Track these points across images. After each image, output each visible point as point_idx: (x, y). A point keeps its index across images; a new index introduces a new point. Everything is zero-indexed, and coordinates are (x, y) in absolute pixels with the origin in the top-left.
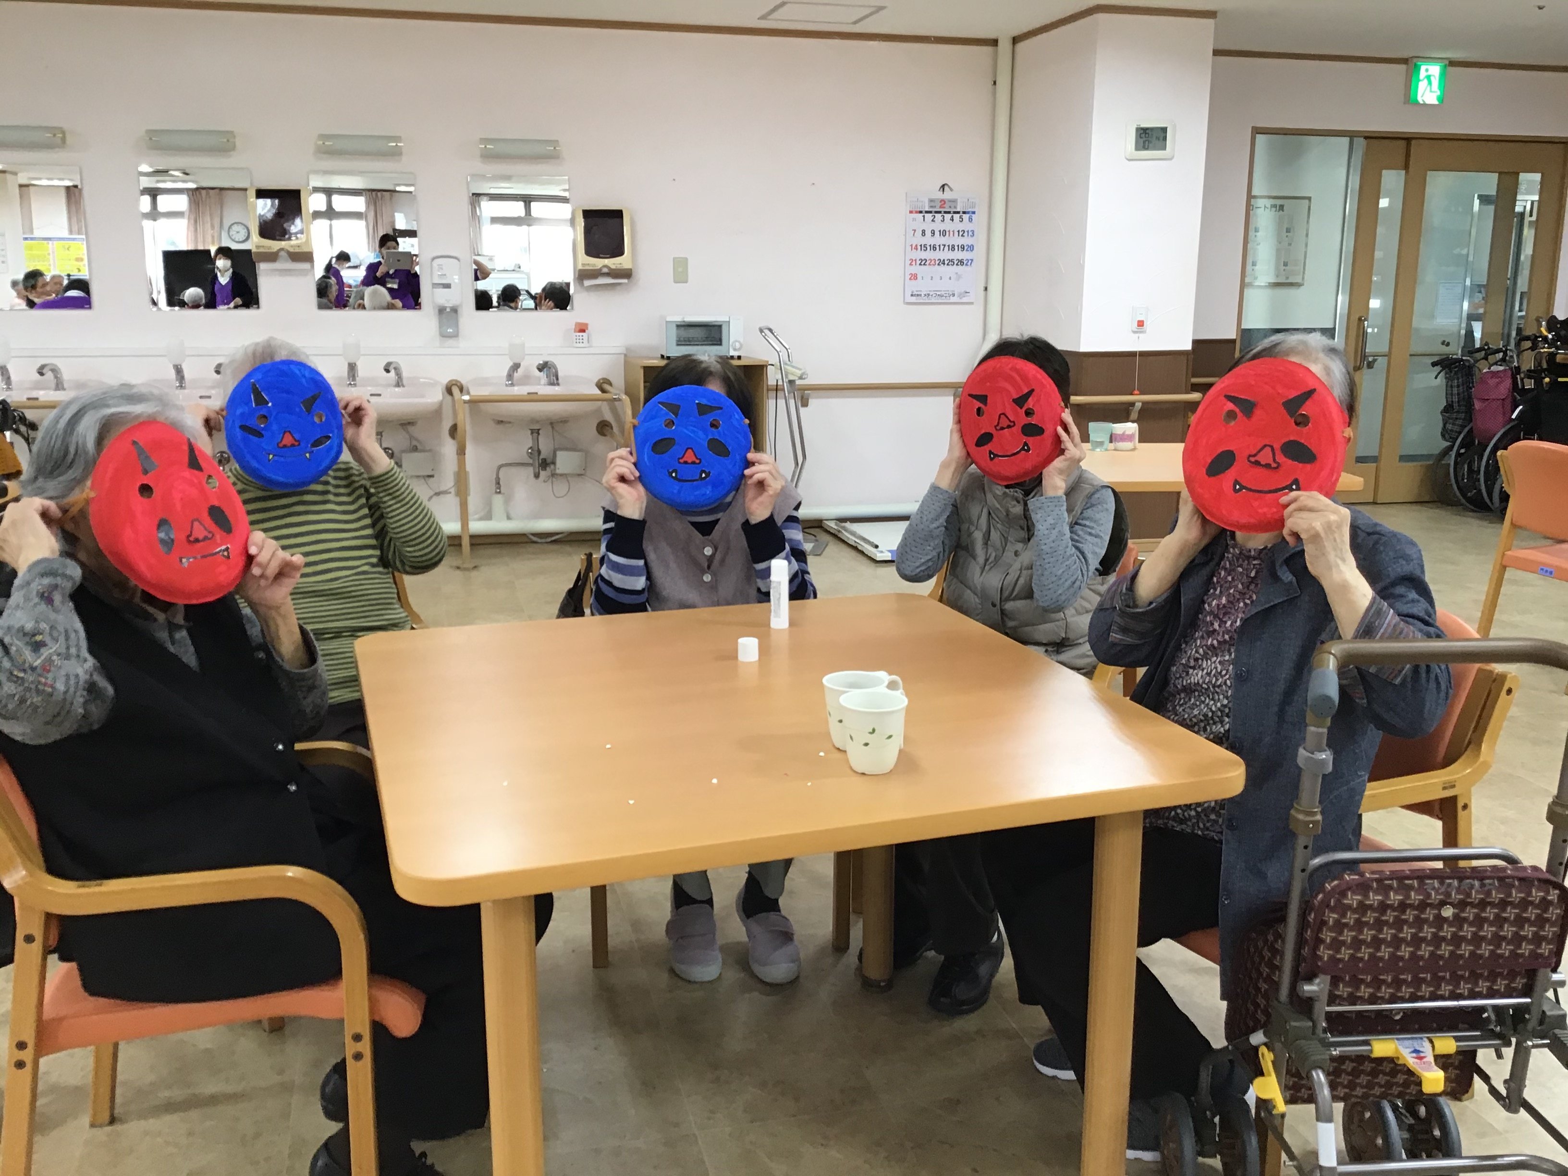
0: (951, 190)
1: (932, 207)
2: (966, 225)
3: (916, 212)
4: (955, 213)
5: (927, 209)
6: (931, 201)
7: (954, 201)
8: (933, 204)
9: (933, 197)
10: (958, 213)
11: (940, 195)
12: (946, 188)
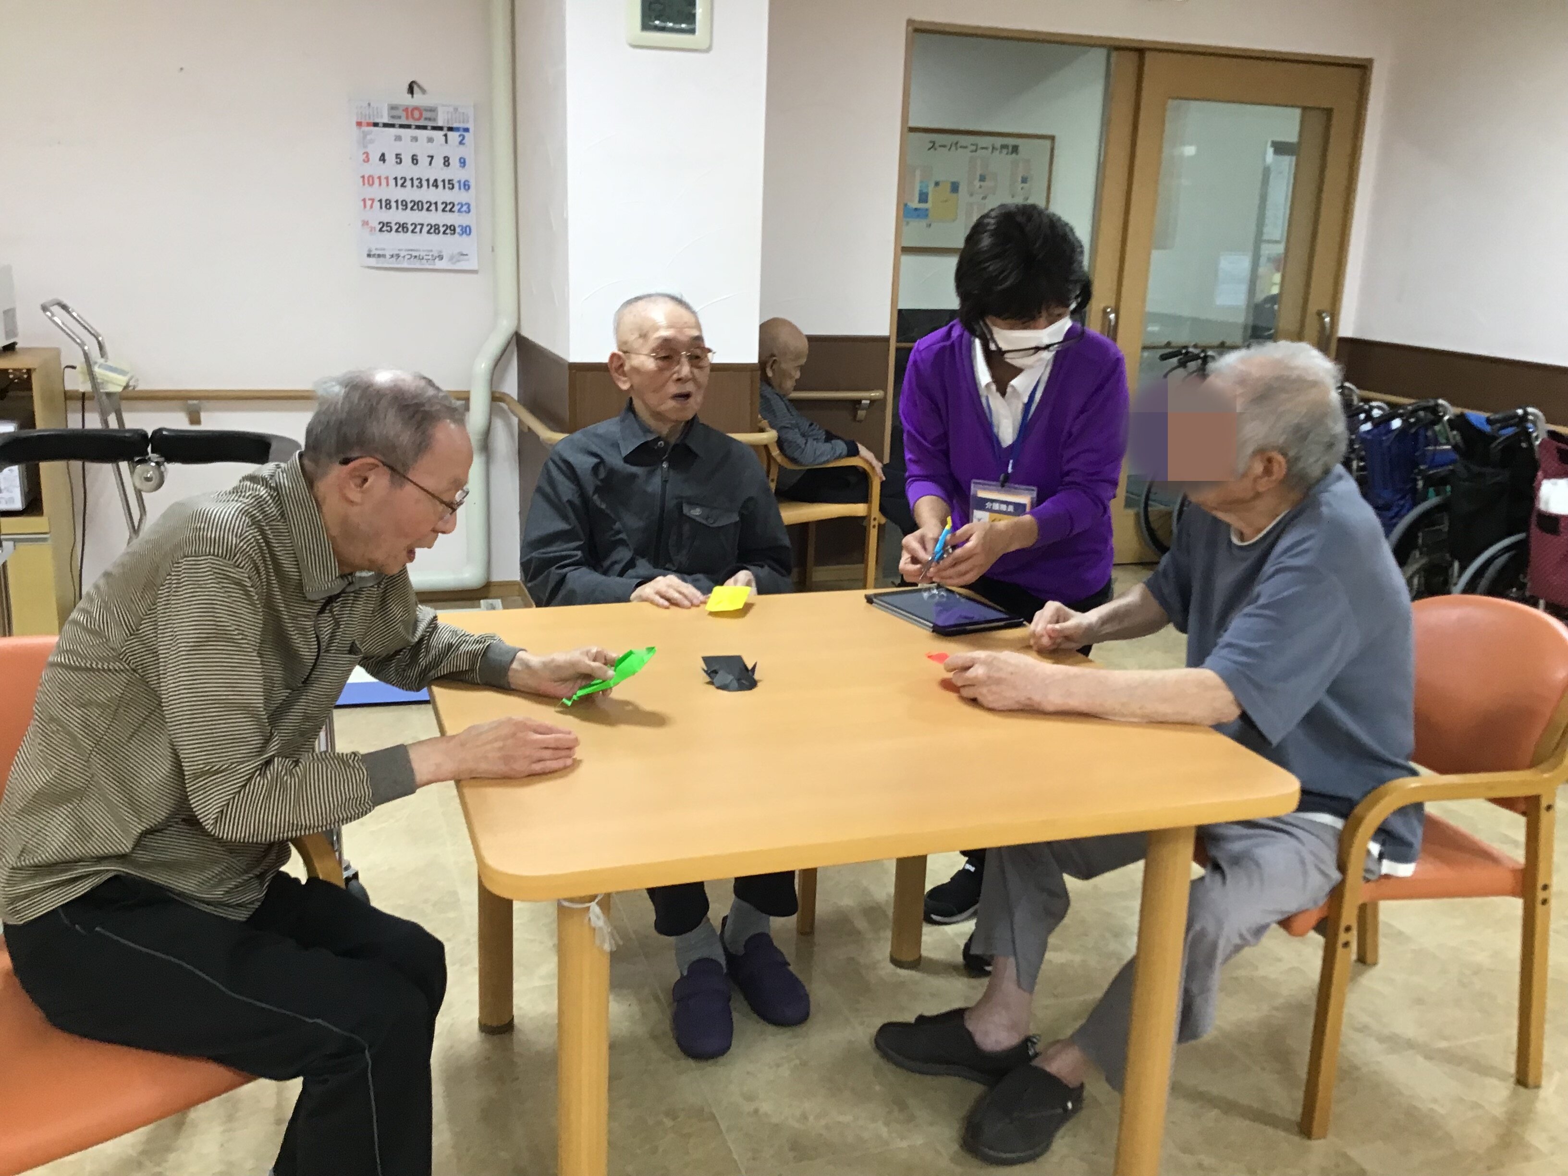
0: (423, 91)
1: (393, 117)
2: (454, 152)
3: (368, 124)
4: (435, 128)
5: (386, 120)
6: (393, 108)
7: (433, 110)
8: (395, 113)
9: (395, 102)
10: (440, 128)
11: (407, 100)
12: (416, 89)
